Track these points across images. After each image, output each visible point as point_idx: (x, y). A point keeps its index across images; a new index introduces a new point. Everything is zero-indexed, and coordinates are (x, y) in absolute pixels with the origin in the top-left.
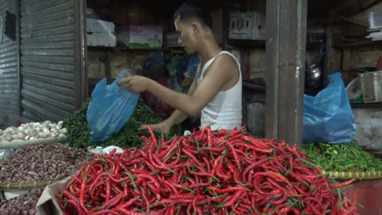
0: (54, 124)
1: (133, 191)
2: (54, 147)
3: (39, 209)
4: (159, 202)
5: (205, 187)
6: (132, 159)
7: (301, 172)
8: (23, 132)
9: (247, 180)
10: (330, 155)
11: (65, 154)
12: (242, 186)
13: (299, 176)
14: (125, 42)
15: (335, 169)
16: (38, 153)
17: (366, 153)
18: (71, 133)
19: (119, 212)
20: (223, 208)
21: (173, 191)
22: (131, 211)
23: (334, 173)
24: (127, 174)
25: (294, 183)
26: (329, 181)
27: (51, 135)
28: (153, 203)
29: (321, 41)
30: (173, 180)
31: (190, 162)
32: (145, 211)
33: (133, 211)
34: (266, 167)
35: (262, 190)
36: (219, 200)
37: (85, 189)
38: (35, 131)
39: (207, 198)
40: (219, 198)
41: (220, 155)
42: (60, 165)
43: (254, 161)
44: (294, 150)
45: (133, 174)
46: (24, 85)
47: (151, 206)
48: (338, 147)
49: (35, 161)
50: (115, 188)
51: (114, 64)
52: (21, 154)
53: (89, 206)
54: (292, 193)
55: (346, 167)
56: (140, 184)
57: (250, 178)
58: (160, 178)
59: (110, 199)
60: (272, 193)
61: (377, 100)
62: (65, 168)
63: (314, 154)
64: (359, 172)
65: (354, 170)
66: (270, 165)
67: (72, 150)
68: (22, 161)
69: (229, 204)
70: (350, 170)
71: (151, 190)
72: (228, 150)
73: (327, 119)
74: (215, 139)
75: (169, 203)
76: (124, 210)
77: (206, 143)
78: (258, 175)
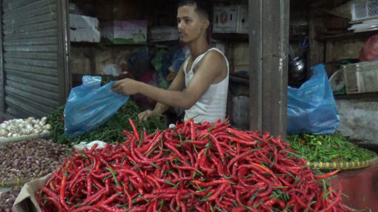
0: (38, 120)
1: (114, 187)
2: (37, 143)
3: (17, 207)
4: (141, 197)
5: (188, 181)
6: (114, 154)
7: (285, 163)
8: (6, 129)
9: (231, 172)
10: (315, 146)
11: (49, 150)
12: (226, 179)
13: (283, 168)
14: (109, 38)
15: (320, 160)
16: (21, 150)
17: (350, 143)
18: (55, 129)
19: (101, 208)
20: (207, 202)
21: (156, 186)
22: (113, 207)
23: (319, 164)
24: (109, 169)
25: (278, 175)
26: (314, 172)
27: (34, 132)
28: (135, 199)
29: (304, 33)
30: (156, 175)
31: (173, 155)
32: (127, 206)
33: (115, 207)
34: (250, 159)
35: (246, 182)
36: (203, 193)
37: (66, 186)
38: (19, 128)
39: (190, 192)
40: (203, 191)
41: (204, 148)
42: (43, 161)
43: (238, 154)
44: (279, 141)
45: (115, 169)
46: (8, 82)
47: (133, 202)
48: (322, 138)
49: (18, 158)
50: (96, 184)
51: (99, 59)
52: (3, 152)
53: (70, 203)
54: (276, 185)
55: (331, 157)
56: (122, 180)
57: (235, 171)
58: (142, 173)
59: (91, 195)
60: (256, 186)
61: (359, 91)
62: (49, 165)
63: (299, 145)
64: (343, 162)
65: (338, 160)
66: (254, 157)
67: (56, 146)
68: (5, 158)
69: (213, 197)
70: (334, 161)
71: (133, 185)
72: (211, 143)
73: (311, 110)
74: (199, 132)
75: (152, 198)
76: (106, 207)
77: (189, 136)
78: (242, 168)
